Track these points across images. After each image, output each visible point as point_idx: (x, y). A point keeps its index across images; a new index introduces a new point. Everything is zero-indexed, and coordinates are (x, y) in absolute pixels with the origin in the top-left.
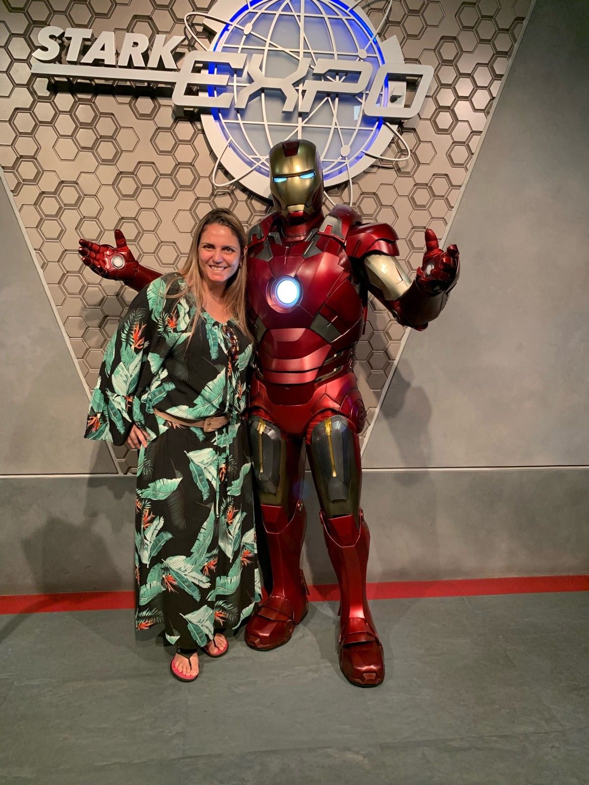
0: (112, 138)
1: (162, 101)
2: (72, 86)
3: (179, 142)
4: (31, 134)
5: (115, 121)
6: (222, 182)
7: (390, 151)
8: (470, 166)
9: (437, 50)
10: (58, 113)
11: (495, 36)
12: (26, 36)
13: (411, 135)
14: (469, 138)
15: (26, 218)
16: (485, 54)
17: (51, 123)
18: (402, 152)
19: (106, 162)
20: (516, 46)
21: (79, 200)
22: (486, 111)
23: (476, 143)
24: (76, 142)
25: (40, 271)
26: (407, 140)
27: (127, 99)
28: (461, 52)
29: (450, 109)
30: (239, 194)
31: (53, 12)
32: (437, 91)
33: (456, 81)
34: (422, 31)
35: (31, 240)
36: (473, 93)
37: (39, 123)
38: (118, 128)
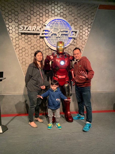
0: (30, 41)
1: (38, 35)
2: (24, 34)
3: (40, 41)
4: (18, 41)
5: (31, 39)
6: (47, 48)
7: (73, 43)
8: (85, 44)
9: (79, 27)
10: (22, 37)
11: (88, 25)
12: (18, 26)
13: (76, 40)
14: (85, 40)
15: (17, 53)
16: (87, 28)
17: (21, 39)
18: (75, 43)
19: (29, 45)
20: (91, 27)
21: (25, 50)
22: (87, 36)
23: (86, 41)
24: (25, 42)
25: (19, 61)
26: (75, 41)
27: (33, 35)
28: (83, 28)
29: (82, 36)
30: (50, 49)
31: (22, 23)
32: (80, 33)
33: (82, 32)
34: (77, 25)
35: (18, 56)
36: (85, 33)
37: (19, 39)
38: (31, 40)
